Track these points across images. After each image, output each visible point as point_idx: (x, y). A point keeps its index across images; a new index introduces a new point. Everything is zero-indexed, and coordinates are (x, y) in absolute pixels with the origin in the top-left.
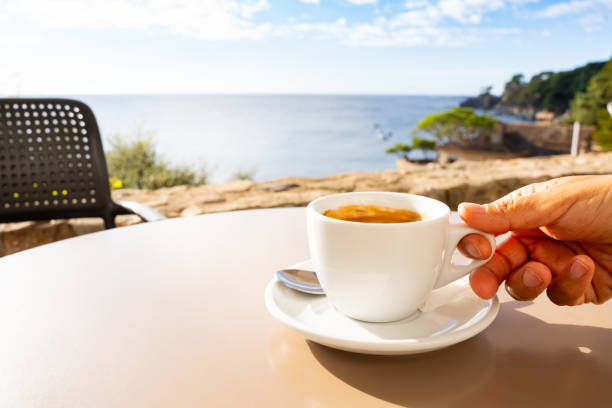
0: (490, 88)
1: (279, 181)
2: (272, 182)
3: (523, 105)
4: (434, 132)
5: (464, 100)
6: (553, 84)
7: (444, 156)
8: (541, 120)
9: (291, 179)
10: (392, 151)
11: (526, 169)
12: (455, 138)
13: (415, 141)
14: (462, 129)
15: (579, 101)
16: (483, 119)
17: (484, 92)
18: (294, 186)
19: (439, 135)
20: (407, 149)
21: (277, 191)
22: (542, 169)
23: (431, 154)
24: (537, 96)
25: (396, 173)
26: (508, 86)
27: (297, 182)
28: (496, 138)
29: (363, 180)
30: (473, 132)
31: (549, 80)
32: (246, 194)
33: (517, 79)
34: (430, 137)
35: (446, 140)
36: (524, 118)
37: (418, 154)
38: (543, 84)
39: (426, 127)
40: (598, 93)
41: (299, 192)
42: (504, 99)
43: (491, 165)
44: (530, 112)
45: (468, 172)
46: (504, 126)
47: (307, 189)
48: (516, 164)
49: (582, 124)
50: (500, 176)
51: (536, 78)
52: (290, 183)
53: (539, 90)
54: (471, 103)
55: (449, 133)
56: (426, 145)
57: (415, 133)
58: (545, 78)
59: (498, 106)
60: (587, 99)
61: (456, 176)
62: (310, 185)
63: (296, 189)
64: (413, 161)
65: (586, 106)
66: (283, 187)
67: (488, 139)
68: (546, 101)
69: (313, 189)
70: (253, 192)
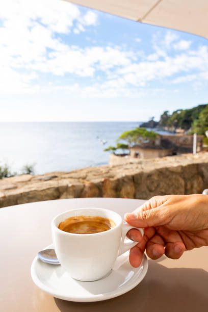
0: (153, 118)
1: (47, 174)
2: (43, 175)
3: (170, 126)
4: (127, 140)
5: (141, 124)
6: (183, 115)
7: (133, 152)
8: (178, 133)
9: (53, 173)
10: (107, 150)
11: (171, 162)
12: (138, 143)
13: (118, 144)
14: (141, 138)
15: (195, 123)
16: (151, 133)
17: (151, 120)
18: (55, 177)
19: (130, 142)
20: (114, 149)
21: (46, 180)
22: (178, 162)
23: (127, 151)
24: (176, 121)
25: (108, 167)
26: (162, 117)
27: (56, 175)
28: (158, 142)
29: (91, 172)
30: (146, 140)
31: (181, 113)
32: (29, 183)
33: (166, 113)
34: (125, 142)
35: (133, 144)
36: (171, 132)
37: (120, 151)
38: (178, 115)
39: (123, 138)
40: (204, 119)
41: (58, 180)
42: (161, 123)
43: (154, 161)
44: (173, 129)
45: (143, 166)
46: (161, 136)
47: (62, 178)
48: (166, 160)
49: (197, 134)
50: (158, 167)
51: (175, 113)
52: (53, 175)
53: (177, 118)
54: (144, 125)
55: (135, 140)
56: (124, 147)
57: (118, 140)
58: (179, 112)
59: (158, 126)
60: (199, 122)
61: (137, 168)
62: (63, 176)
63: (57, 179)
64: (118, 155)
65: (199, 126)
66: (49, 178)
67: (154, 143)
68: (180, 123)
69: (65, 178)
70: (32, 181)
